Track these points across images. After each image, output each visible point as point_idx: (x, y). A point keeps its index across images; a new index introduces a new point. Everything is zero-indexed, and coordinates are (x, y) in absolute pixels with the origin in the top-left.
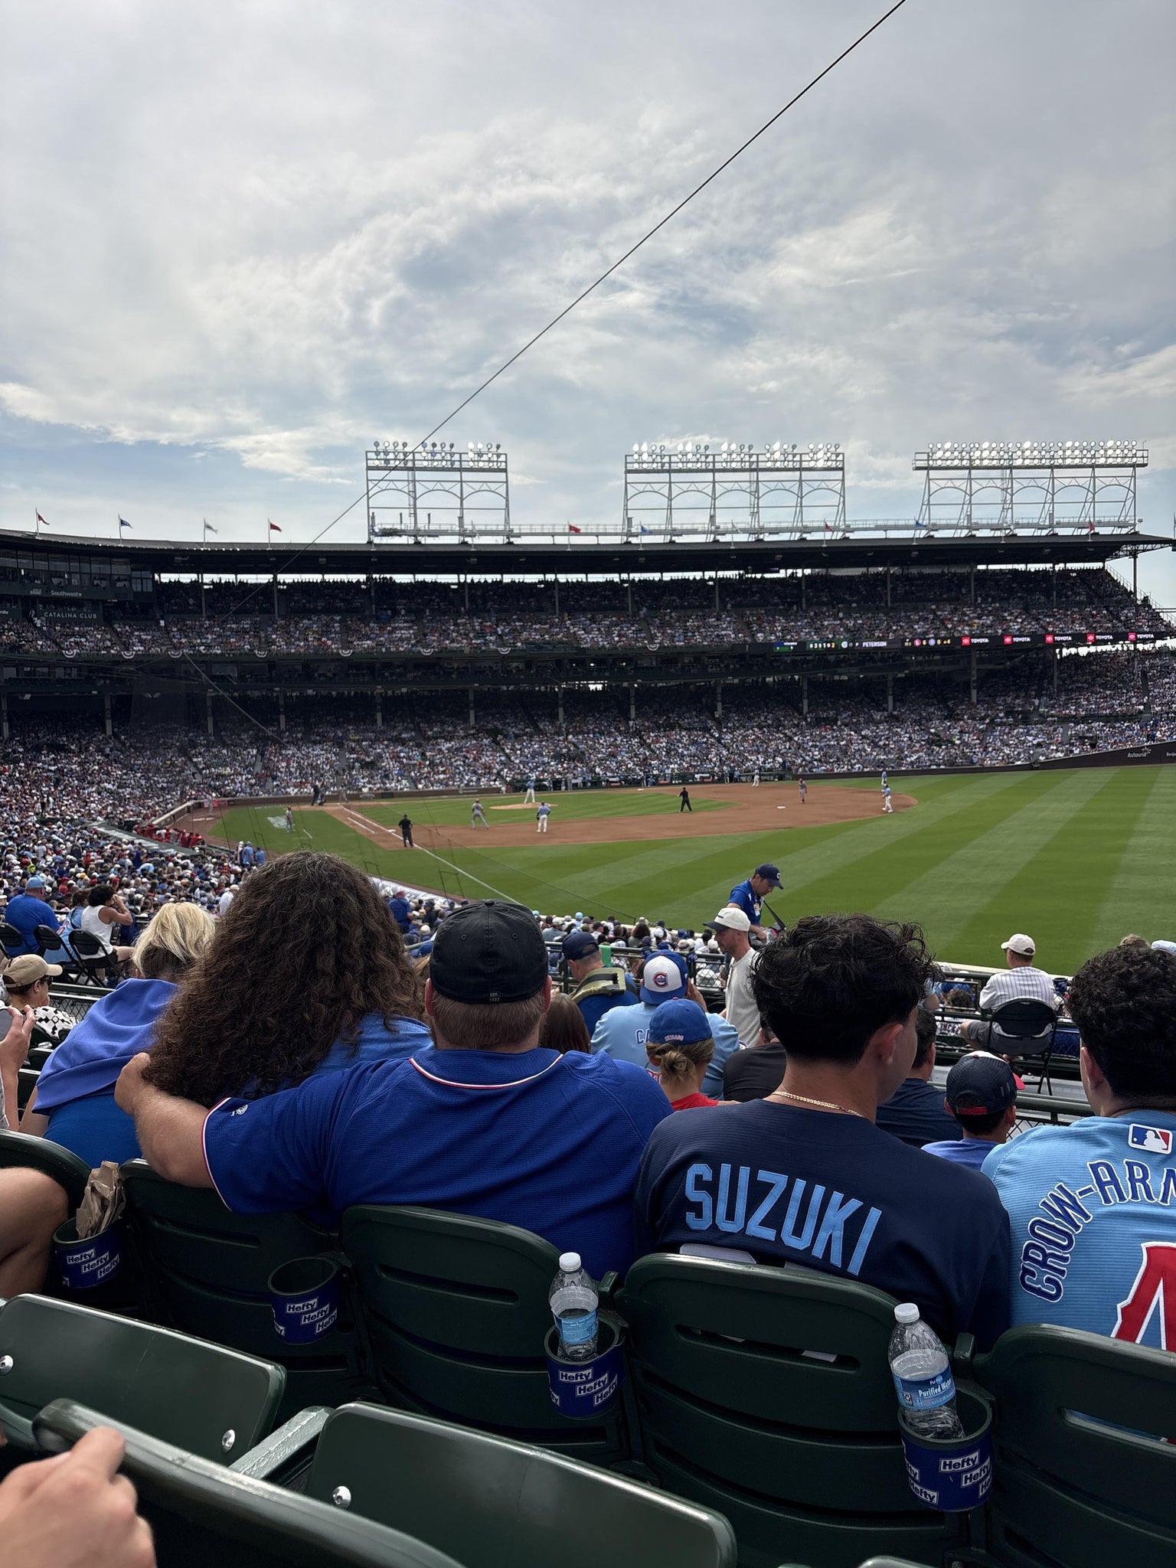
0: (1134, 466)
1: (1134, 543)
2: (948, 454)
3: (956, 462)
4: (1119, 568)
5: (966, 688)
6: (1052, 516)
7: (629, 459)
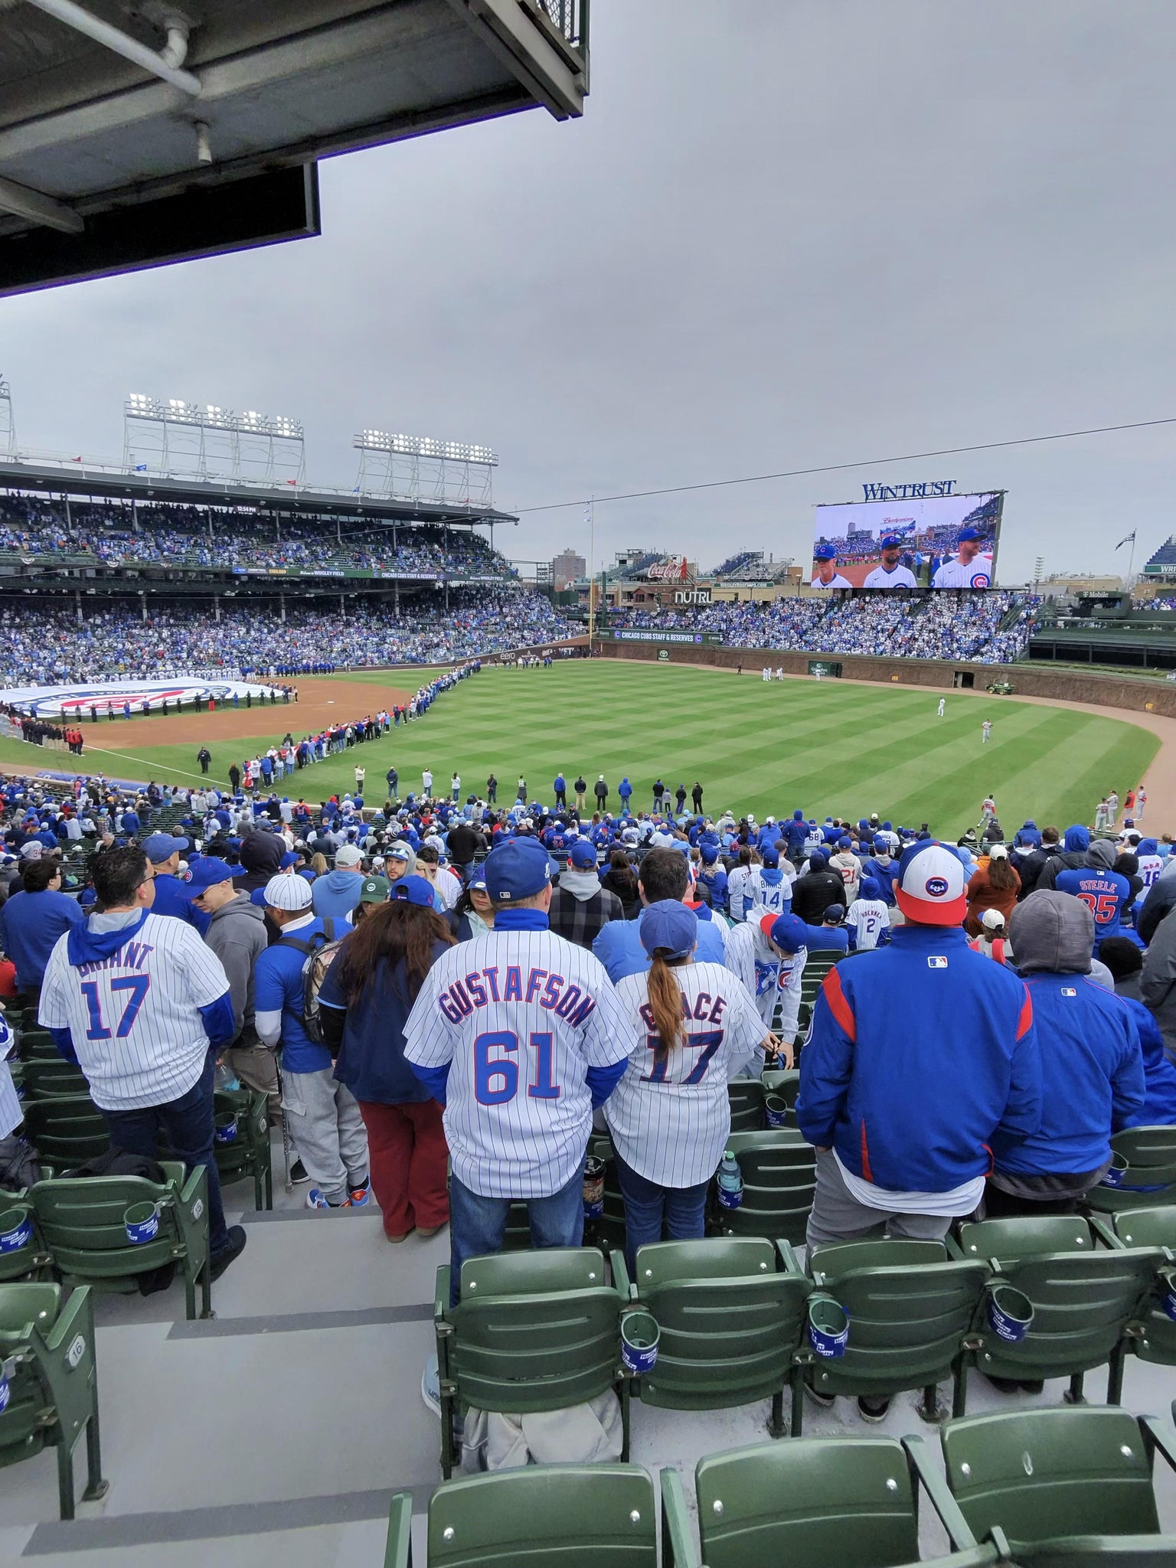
0: (489, 465)
1: (492, 517)
2: (377, 439)
3: (382, 446)
4: (481, 530)
5: (390, 605)
6: (443, 492)
7: (128, 405)
